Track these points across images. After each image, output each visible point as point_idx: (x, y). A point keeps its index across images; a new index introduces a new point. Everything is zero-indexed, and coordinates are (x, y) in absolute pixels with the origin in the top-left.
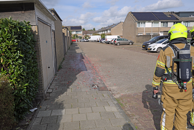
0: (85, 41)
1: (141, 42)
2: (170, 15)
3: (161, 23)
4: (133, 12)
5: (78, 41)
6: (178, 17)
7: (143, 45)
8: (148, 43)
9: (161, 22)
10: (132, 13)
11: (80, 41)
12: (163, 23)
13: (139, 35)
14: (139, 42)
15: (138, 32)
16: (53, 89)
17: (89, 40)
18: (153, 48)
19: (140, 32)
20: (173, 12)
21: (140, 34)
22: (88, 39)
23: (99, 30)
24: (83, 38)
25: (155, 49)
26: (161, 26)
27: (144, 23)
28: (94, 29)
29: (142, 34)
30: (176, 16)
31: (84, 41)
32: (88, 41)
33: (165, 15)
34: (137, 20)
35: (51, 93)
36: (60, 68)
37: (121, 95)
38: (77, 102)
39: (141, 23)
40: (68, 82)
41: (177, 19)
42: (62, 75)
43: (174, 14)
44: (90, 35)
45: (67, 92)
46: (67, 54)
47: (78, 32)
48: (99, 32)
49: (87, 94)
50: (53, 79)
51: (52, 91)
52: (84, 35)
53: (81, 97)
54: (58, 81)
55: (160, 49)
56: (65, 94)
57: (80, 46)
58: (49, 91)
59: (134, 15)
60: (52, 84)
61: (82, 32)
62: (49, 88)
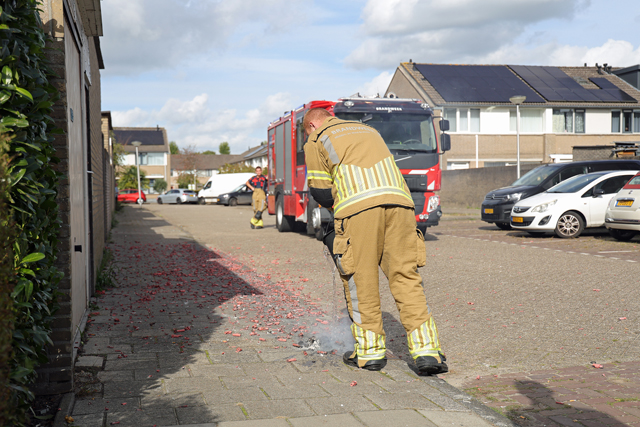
0: (184, 198)
1: (462, 203)
2: (591, 80)
3: (554, 113)
5: (144, 199)
7: (485, 207)
8: (511, 193)
9: (556, 111)
10: (416, 67)
11: (160, 201)
12: (563, 116)
13: (454, 167)
14: (454, 201)
15: (452, 157)
16: (104, 356)
17: (202, 193)
18: (539, 217)
19: (455, 156)
20: (607, 69)
21: (456, 163)
22: (197, 193)
23: (250, 150)
24: (169, 189)
25: (548, 218)
26: (555, 127)
27: (476, 112)
28: (224, 149)
29: (466, 167)
30: (623, 84)
31: (178, 199)
32: (199, 201)
33: (570, 80)
34: (440, 101)
35: (102, 369)
36: (104, 285)
37: (469, 380)
38: (265, 398)
39: (458, 113)
40: (175, 332)
41: (627, 98)
42: (125, 307)
43: (611, 77)
44: (204, 173)
45: (191, 366)
46: (113, 239)
47: (145, 159)
48: (250, 160)
49: (298, 371)
50: (85, 320)
51: (104, 364)
52: (175, 174)
53: (274, 380)
54: (115, 327)
55: (574, 220)
56: (182, 373)
57: (166, 219)
58: (84, 361)
59: (425, 79)
60: (90, 339)
61: (165, 155)
62: (80, 353)
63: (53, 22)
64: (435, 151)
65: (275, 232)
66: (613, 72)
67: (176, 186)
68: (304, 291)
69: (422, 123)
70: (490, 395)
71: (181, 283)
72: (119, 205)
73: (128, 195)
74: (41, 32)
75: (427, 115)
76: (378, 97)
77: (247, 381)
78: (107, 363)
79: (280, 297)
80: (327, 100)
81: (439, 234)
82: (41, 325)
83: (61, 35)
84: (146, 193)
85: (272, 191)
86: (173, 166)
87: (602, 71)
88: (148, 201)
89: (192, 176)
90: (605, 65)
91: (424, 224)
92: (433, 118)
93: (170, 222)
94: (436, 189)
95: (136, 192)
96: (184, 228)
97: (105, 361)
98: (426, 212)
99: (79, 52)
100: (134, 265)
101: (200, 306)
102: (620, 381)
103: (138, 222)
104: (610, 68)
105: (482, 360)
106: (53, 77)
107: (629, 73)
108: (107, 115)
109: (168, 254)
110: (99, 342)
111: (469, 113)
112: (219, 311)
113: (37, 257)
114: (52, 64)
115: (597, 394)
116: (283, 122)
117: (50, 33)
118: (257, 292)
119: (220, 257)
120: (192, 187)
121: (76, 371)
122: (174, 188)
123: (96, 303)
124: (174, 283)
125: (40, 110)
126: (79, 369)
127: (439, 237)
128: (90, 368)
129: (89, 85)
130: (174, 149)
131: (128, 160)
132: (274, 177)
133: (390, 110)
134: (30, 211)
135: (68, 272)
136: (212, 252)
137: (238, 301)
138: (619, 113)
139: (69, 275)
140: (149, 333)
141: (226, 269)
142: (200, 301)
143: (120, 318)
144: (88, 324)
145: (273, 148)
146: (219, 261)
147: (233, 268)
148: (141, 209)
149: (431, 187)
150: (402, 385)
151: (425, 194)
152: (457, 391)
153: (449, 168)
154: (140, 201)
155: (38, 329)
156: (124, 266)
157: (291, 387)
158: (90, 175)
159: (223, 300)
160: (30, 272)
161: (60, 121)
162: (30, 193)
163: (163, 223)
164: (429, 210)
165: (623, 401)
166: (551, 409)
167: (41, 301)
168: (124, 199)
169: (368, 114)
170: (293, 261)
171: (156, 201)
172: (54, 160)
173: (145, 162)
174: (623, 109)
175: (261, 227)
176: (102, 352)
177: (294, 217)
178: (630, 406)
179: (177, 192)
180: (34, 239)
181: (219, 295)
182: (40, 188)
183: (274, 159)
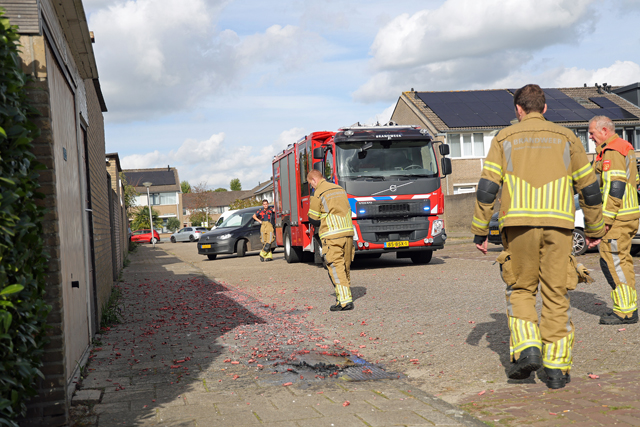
0: (197, 235)
2: (592, 100)
4: (421, 93)
5: (158, 239)
6: (629, 107)
10: (418, 95)
11: (173, 240)
13: (460, 192)
14: (463, 225)
15: (456, 181)
16: (102, 390)
19: (461, 180)
20: (607, 88)
21: (463, 187)
22: (209, 229)
23: (260, 185)
24: (182, 227)
27: (480, 137)
28: (236, 185)
30: (624, 103)
31: (191, 237)
33: (571, 101)
34: (443, 127)
35: (99, 402)
36: (110, 321)
37: (465, 396)
38: (257, 421)
39: (462, 139)
40: (175, 363)
41: (629, 116)
42: (128, 342)
43: (611, 96)
44: (216, 210)
45: (187, 394)
46: (123, 278)
47: (157, 199)
48: (261, 195)
49: (293, 394)
50: (87, 356)
51: (101, 397)
52: (188, 213)
53: (268, 404)
54: (116, 361)
55: (579, 237)
56: (178, 402)
57: (178, 256)
58: (81, 395)
59: (427, 106)
60: (90, 374)
61: (177, 194)
62: (78, 387)
63: (36, 63)
64: (436, 175)
65: (284, 263)
66: (613, 91)
67: (189, 225)
68: (308, 318)
69: (423, 148)
70: (484, 410)
71: (186, 317)
72: (133, 245)
73: (143, 235)
74: (20, 72)
75: (426, 140)
76: (378, 125)
77: (241, 406)
78: (104, 396)
79: (283, 325)
80: (328, 131)
81: (446, 257)
82: (28, 358)
83: (44, 75)
84: (159, 232)
85: (279, 223)
86: (185, 204)
87: (602, 90)
88: (162, 240)
89: (204, 213)
90: (605, 85)
91: (429, 247)
92: (433, 143)
93: (182, 259)
94: (440, 213)
95: (149, 232)
96: (195, 265)
97: (102, 394)
98: (431, 236)
99: (73, 94)
100: (142, 302)
101: (202, 337)
102: (615, 390)
103: (151, 261)
104: (610, 87)
105: (479, 376)
106: (37, 116)
107: (629, 92)
108: (115, 157)
109: (176, 289)
110: (97, 377)
111: (472, 138)
112: (220, 341)
113: (16, 288)
114: (35, 103)
115: (591, 404)
116: (286, 155)
117: (33, 74)
118: (260, 321)
119: (227, 289)
120: (205, 224)
121: (72, 405)
122: (188, 226)
123: (99, 339)
124: (178, 317)
125: (20, 147)
126: (75, 404)
127: (446, 260)
128: (87, 401)
129: (87, 126)
130: (186, 189)
131: (141, 201)
132: (281, 210)
133: (389, 137)
134: (7, 244)
135: (58, 306)
136: (220, 286)
137: (240, 330)
138: (621, 131)
139: (59, 309)
140: (149, 365)
141: (232, 301)
142: (203, 332)
143: (122, 352)
144: (89, 360)
145: (278, 181)
146: (226, 293)
147: (239, 299)
148: (154, 248)
149: (434, 211)
150: (395, 402)
151: (429, 218)
152: (451, 407)
153: (456, 193)
154: (154, 240)
155: (23, 361)
156: (131, 303)
157: (285, 409)
158: (90, 213)
159: (226, 331)
160: (9, 304)
161: (46, 158)
162: (7, 227)
163: (175, 260)
164: (433, 234)
165: (616, 409)
166: (543, 420)
167: (26, 334)
168: (137, 239)
169: (368, 142)
170: (299, 290)
171: (169, 240)
172: (38, 196)
173: (157, 202)
174: (625, 127)
175: (271, 260)
176: (100, 386)
177: (301, 248)
178: (623, 414)
179: (191, 230)
180: (13, 271)
181: (222, 326)
182: (15, 220)
183: (280, 192)
